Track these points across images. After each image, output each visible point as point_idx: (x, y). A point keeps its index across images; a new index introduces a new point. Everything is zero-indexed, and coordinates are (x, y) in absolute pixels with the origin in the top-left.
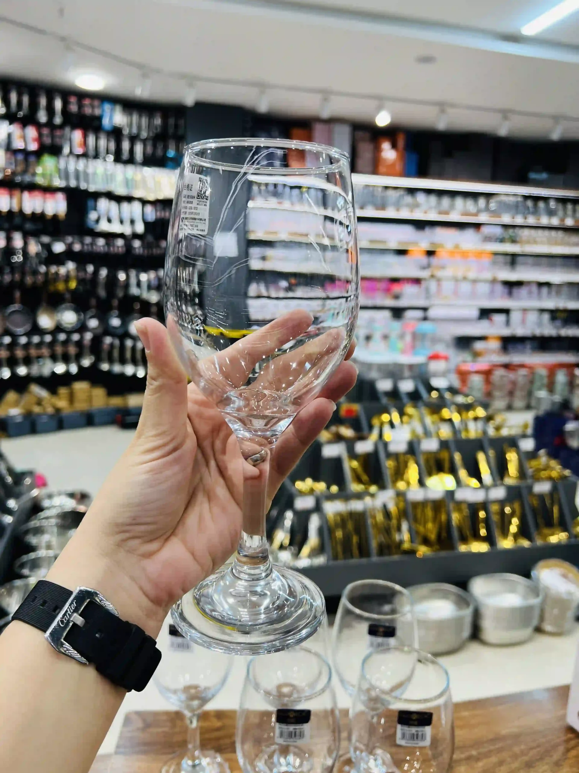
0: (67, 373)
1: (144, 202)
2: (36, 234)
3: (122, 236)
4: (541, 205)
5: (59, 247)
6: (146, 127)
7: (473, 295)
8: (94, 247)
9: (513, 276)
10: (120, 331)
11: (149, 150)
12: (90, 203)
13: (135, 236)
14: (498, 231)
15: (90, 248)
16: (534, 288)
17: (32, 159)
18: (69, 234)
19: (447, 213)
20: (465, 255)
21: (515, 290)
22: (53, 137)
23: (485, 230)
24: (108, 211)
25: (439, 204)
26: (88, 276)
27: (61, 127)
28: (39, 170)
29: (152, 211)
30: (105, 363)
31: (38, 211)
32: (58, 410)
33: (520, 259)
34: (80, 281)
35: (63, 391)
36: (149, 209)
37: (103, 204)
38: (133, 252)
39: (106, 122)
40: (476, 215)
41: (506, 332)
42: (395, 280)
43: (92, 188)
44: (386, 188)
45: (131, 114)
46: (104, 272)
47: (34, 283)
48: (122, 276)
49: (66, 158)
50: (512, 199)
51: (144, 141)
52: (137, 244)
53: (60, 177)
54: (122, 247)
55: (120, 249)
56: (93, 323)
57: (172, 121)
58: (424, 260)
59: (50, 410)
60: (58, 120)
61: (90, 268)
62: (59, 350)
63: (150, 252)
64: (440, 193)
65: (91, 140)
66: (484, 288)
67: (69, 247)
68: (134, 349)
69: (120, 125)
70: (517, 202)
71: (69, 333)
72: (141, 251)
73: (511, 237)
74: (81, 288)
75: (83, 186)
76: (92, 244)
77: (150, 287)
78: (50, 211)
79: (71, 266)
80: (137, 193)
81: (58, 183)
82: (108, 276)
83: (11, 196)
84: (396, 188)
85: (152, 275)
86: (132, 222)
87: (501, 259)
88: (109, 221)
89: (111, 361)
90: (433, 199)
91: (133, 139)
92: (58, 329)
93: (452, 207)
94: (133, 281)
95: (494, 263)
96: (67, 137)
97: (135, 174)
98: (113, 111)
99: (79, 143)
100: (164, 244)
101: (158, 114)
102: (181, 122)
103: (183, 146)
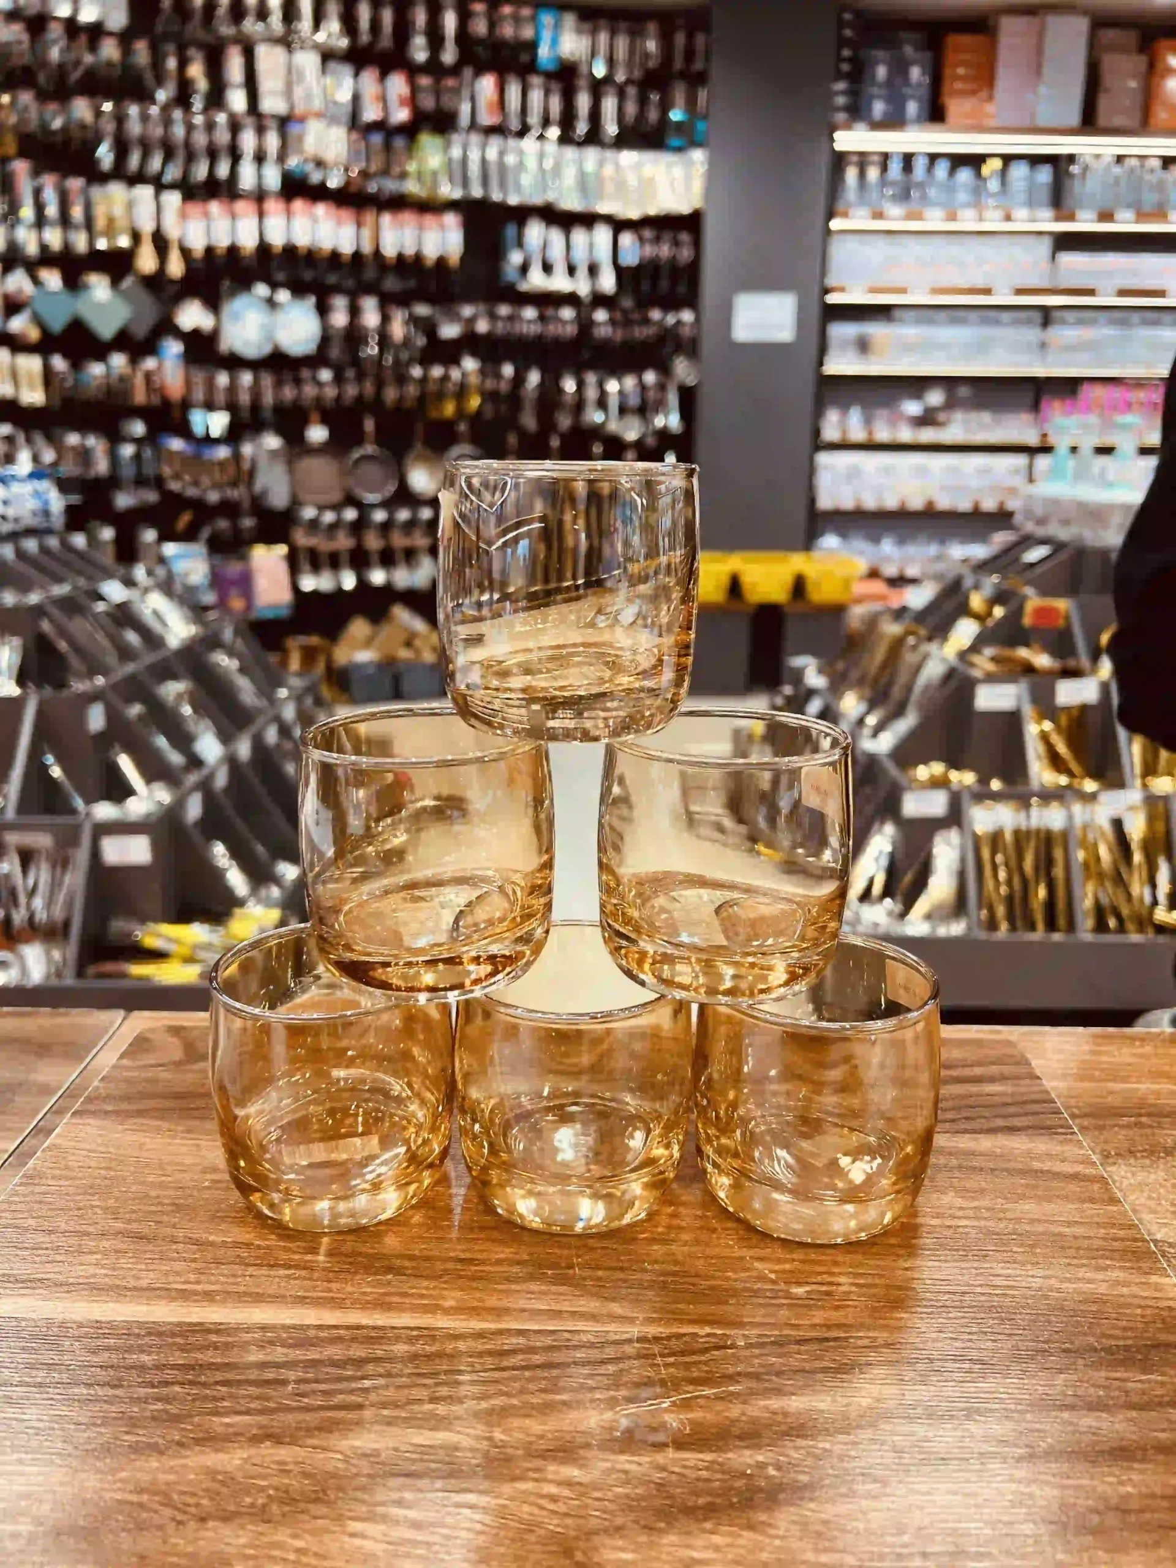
1: (619, 225)
2: (404, 300)
3: (571, 299)
5: (450, 329)
6: (625, 59)
8: (517, 325)
11: (631, 109)
12: (511, 231)
13: (599, 300)
15: (508, 327)
17: (399, 142)
18: (470, 299)
22: (438, 93)
24: (545, 248)
26: (504, 387)
27: (455, 70)
28: (412, 167)
29: (633, 243)
31: (410, 251)
34: (490, 396)
36: (627, 239)
37: (535, 232)
38: (594, 333)
39: (544, 52)
43: (513, 200)
45: (594, 33)
46: (534, 378)
47: (401, 400)
48: (569, 385)
49: (464, 135)
51: (622, 90)
52: (601, 315)
53: (451, 180)
54: (572, 322)
55: (568, 328)
57: (680, 39)
59: (428, 656)
60: (449, 56)
61: (508, 370)
63: (627, 334)
65: (513, 92)
67: (469, 326)
69: (572, 54)
72: (610, 331)
74: (489, 413)
75: (496, 196)
76: (511, 318)
77: (624, 409)
78: (431, 252)
79: (470, 364)
80: (603, 208)
81: (448, 191)
82: (542, 385)
83: (359, 225)
85: (630, 382)
86: (593, 270)
88: (547, 268)
91: (597, 88)
94: (591, 393)
96: (465, 93)
97: (601, 164)
98: (557, 27)
99: (490, 104)
100: (655, 314)
101: (652, 27)
102: (700, 40)
103: (702, 95)
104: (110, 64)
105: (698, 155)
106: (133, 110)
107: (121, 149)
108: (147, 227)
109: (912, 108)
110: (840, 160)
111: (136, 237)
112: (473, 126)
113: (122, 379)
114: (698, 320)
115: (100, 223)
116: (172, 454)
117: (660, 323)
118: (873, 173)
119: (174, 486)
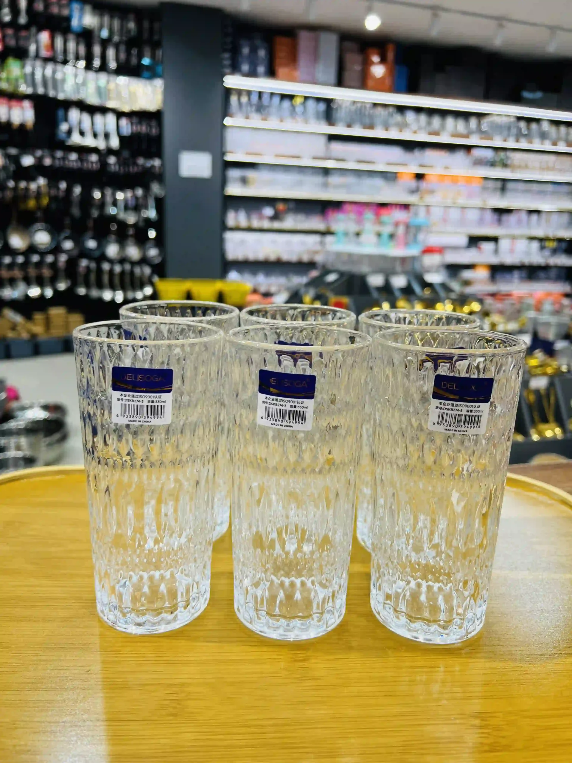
0: (42, 297)
1: (119, 115)
2: (2, 145)
3: (95, 150)
4: (534, 126)
5: (28, 161)
6: (118, 31)
7: (462, 222)
8: (67, 162)
9: (503, 204)
10: (97, 254)
11: (123, 56)
12: (61, 113)
13: (110, 151)
14: (489, 154)
15: (62, 163)
16: (524, 216)
18: (40, 147)
19: (437, 133)
20: (454, 179)
21: (505, 217)
22: (17, 39)
23: (476, 153)
24: (80, 123)
25: (429, 124)
26: (61, 194)
27: (27, 27)
28: (4, 75)
29: (127, 124)
30: (80, 287)
31: (4, 119)
32: (34, 336)
33: (510, 185)
34: (53, 199)
35: (38, 317)
36: (124, 122)
37: (74, 114)
38: (108, 169)
39: (75, 23)
40: (467, 136)
41: (495, 260)
42: (382, 205)
43: (61, 96)
44: (375, 105)
45: (101, 15)
46: (77, 190)
47: (2, 199)
48: (97, 195)
49: (32, 61)
50: (505, 120)
51: (117, 47)
52: (112, 160)
53: (26, 82)
54: (96, 163)
55: (94, 165)
56: (68, 245)
57: (146, 24)
58: (413, 183)
59: (25, 335)
60: (23, 19)
61: (63, 185)
62: (32, 272)
63: (127, 170)
64: (431, 112)
65: (59, 42)
66: (473, 215)
67: (39, 160)
68: (111, 272)
69: (90, 26)
70: (510, 122)
71: (43, 254)
72: (117, 167)
73: (502, 160)
74: (54, 206)
75: (51, 93)
76: (64, 158)
77: (126, 208)
78: (16, 120)
79: (42, 181)
80: (111, 104)
81: (24, 89)
82: (82, 194)
84: (385, 106)
85: (129, 194)
86: (107, 136)
87: (491, 184)
88: (82, 133)
89: (88, 286)
90: (423, 118)
91: (105, 43)
92: (32, 249)
93: (443, 127)
94: (109, 199)
95: (484, 189)
96: (33, 39)
97: (108, 82)
98: (82, 11)
99: (46, 47)
100: (141, 161)
101: (132, 16)
102: (157, 26)
103: (159, 53)
105: (159, 83)
109: (261, 69)
110: (228, 92)
112: (37, 56)
114: (162, 165)
117: (143, 166)
118: (244, 99)
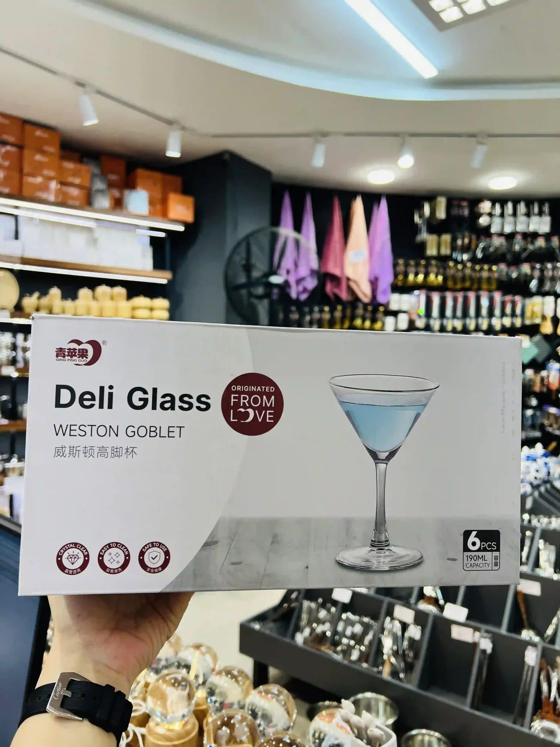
104: (540, 248)
106: (549, 266)
107: (541, 281)
108: (550, 314)
111: (544, 318)
113: (531, 380)
115: (528, 313)
116: (549, 414)
119: (550, 429)
